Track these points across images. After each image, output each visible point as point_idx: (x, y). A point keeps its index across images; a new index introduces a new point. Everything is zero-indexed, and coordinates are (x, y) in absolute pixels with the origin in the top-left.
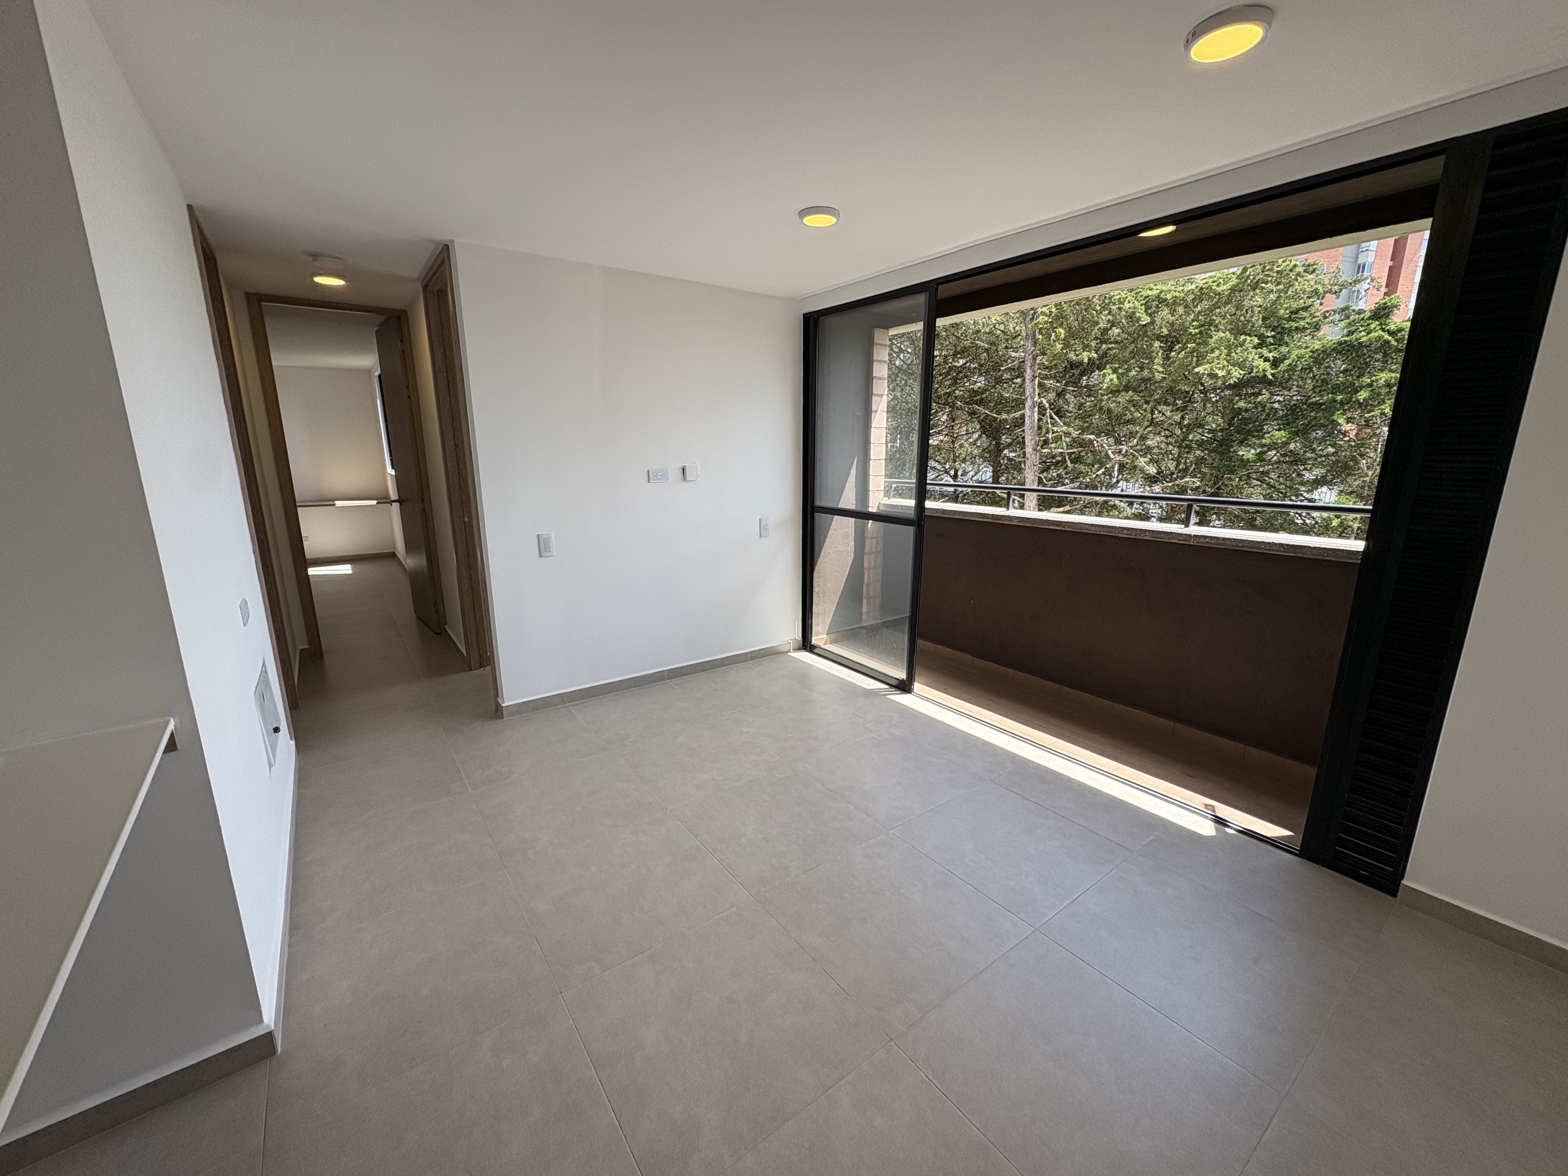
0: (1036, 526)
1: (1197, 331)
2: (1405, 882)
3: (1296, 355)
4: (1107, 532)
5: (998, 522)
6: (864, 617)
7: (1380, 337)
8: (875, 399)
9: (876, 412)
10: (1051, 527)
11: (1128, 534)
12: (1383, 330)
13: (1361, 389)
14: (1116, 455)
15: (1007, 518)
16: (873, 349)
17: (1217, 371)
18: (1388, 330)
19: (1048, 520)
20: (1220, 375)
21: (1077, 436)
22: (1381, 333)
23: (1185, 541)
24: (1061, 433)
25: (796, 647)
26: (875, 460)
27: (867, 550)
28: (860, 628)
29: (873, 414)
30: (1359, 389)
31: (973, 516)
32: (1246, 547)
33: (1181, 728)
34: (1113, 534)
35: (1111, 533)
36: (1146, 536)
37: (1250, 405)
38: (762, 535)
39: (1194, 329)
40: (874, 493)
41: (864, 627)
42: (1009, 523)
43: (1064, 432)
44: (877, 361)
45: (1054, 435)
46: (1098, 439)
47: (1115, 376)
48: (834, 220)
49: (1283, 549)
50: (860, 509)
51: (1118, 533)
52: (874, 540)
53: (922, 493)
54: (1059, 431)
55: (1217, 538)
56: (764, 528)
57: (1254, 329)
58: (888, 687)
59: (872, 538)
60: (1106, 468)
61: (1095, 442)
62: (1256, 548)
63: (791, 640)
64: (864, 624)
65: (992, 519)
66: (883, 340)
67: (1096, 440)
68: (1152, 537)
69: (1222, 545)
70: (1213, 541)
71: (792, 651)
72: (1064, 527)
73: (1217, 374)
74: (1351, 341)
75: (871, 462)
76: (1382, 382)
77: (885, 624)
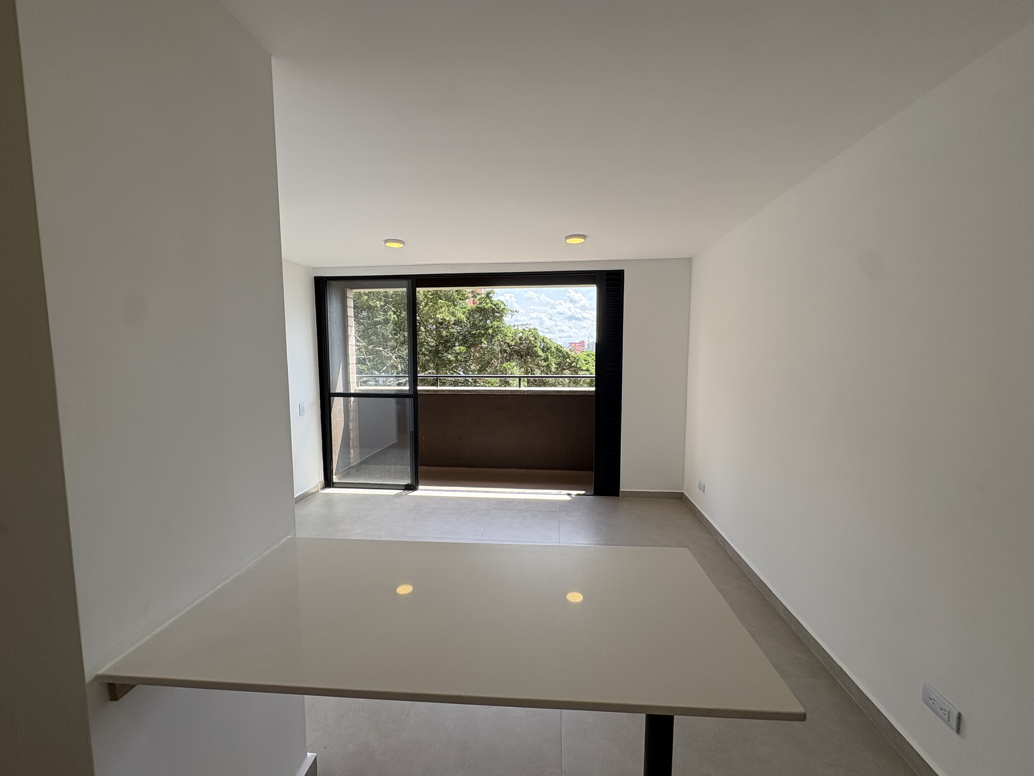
0: (458, 393)
1: (432, 297)
2: (621, 490)
3: (463, 311)
4: (491, 393)
5: (436, 393)
6: (352, 461)
7: (491, 307)
8: (349, 328)
9: (350, 336)
10: (465, 393)
11: (501, 393)
12: (492, 303)
13: (489, 329)
14: (398, 359)
15: (441, 391)
16: (347, 299)
17: (446, 318)
18: (493, 304)
19: (463, 390)
20: (447, 320)
21: (372, 348)
22: (491, 305)
23: (523, 393)
24: (362, 346)
25: (322, 487)
26: (351, 364)
27: (351, 418)
28: (350, 468)
29: (349, 337)
30: (488, 328)
31: (422, 392)
32: (545, 393)
33: (531, 471)
34: (494, 393)
35: (493, 393)
36: (508, 393)
37: (448, 334)
38: (301, 415)
39: (430, 296)
40: (352, 383)
41: (352, 467)
42: (443, 393)
43: (364, 346)
44: (349, 307)
45: (358, 347)
46: (385, 350)
47: (395, 316)
48: (402, 246)
49: (556, 393)
50: (345, 392)
51: (496, 393)
52: (354, 412)
53: (414, 381)
54: (360, 345)
55: (534, 391)
56: (302, 410)
57: (455, 299)
58: (402, 491)
59: (353, 411)
60: (387, 366)
61: (383, 352)
62: (547, 393)
63: (319, 483)
64: (352, 465)
65: (433, 392)
66: (350, 295)
67: (383, 351)
68: (511, 393)
69: (535, 393)
71: (320, 490)
72: (472, 392)
73: (446, 319)
74: (481, 307)
75: (350, 365)
76: (496, 326)
77: (362, 463)
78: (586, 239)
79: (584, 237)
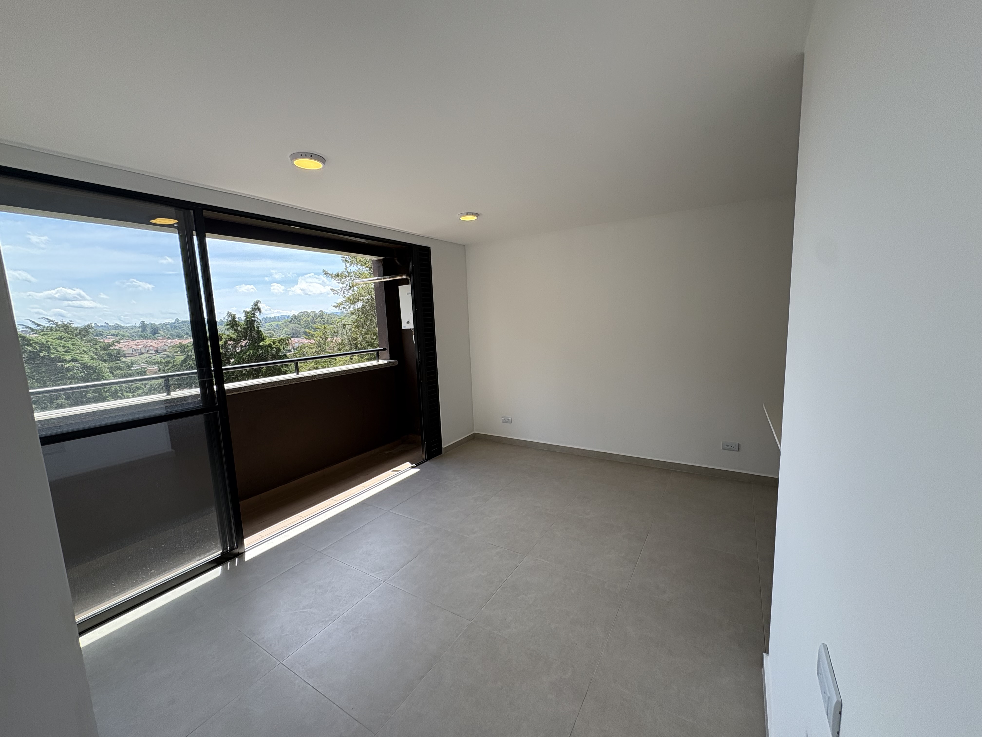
2: (444, 446)
68: (297, 382)
69: (324, 377)
70: (322, 376)
78: (479, 217)
79: (477, 215)
